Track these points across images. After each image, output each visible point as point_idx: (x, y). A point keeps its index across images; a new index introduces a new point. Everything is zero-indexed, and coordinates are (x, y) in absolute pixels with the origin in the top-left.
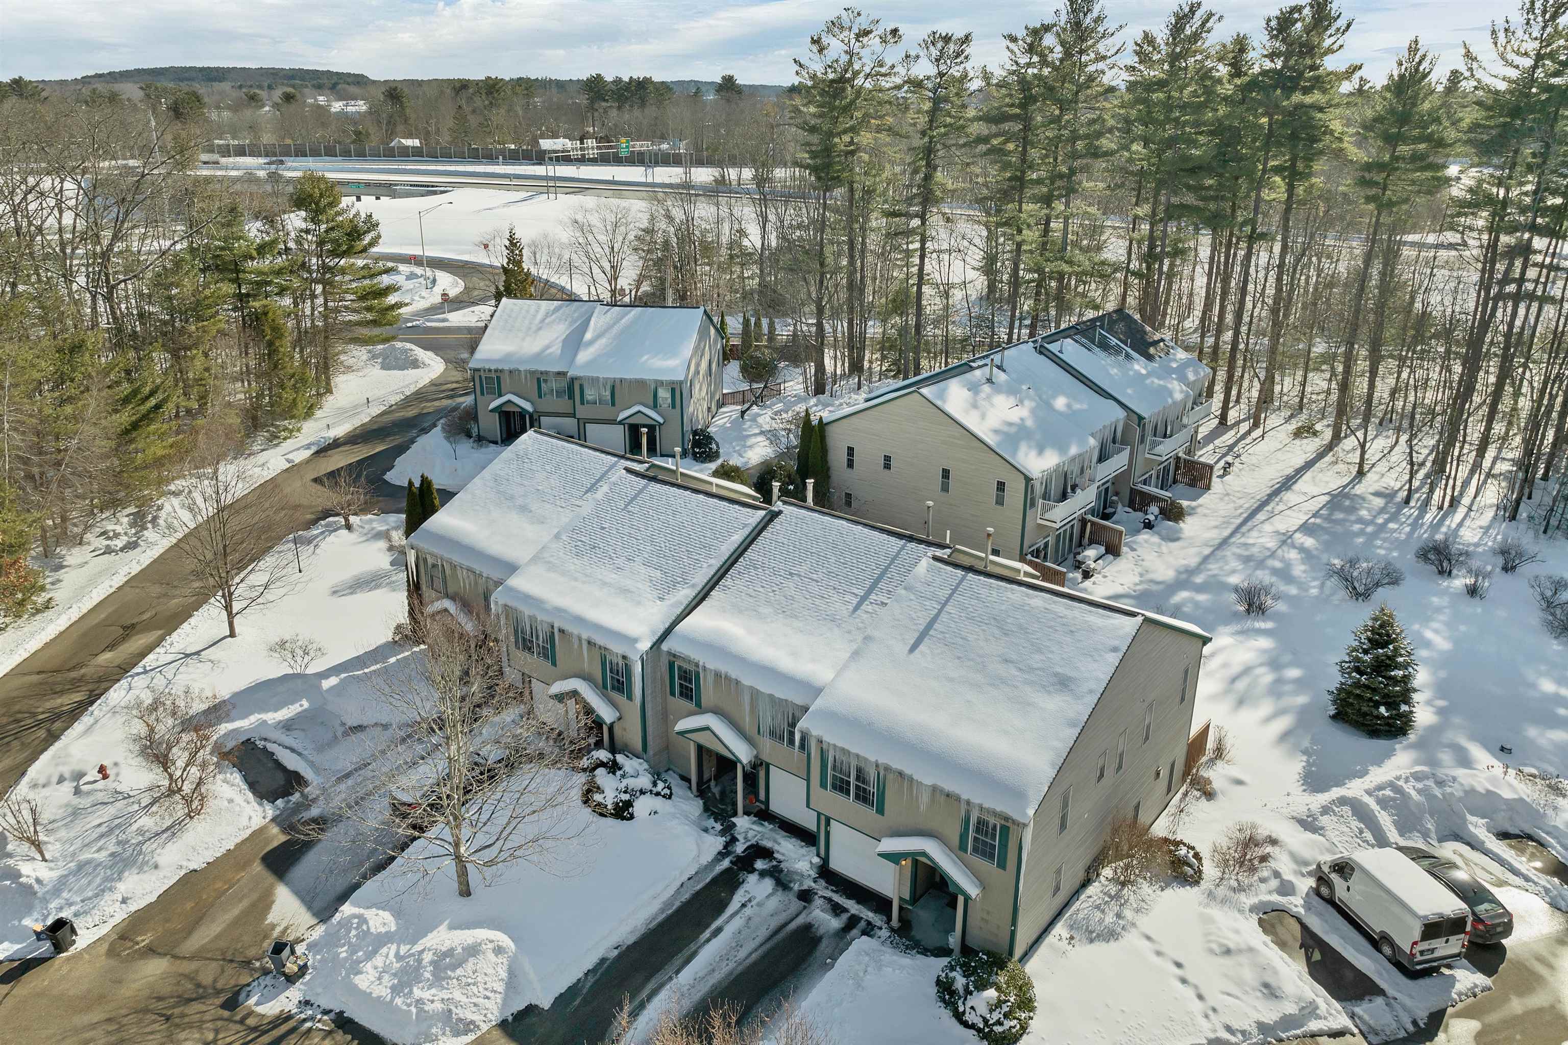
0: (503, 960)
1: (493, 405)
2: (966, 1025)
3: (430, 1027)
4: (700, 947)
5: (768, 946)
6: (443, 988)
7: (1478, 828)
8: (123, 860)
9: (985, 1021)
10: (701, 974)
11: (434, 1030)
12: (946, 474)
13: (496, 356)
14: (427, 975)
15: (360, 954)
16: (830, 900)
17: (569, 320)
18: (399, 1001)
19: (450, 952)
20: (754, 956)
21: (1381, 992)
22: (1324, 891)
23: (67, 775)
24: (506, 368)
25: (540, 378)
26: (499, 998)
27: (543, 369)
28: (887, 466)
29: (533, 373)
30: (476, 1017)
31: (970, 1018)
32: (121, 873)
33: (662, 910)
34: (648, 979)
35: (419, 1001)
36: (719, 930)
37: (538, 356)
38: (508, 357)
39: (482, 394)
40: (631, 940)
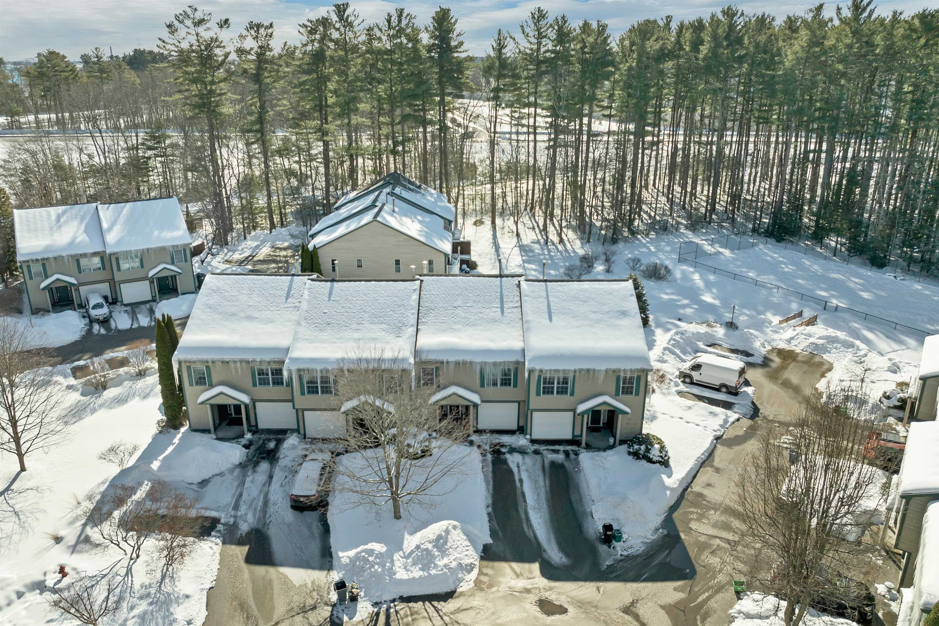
0: (458, 531)
1: (43, 285)
2: (654, 463)
3: (457, 575)
4: (522, 489)
5: (547, 476)
6: (449, 555)
7: (701, 345)
8: (164, 602)
9: (661, 457)
10: (536, 498)
11: (460, 576)
12: (397, 262)
13: (39, 249)
14: (437, 553)
15: (388, 564)
16: (548, 450)
17: (79, 217)
18: (433, 572)
19: (439, 537)
20: (547, 482)
21: (734, 404)
22: (688, 380)
23: (23, 589)
24: (51, 256)
25: (77, 259)
26: (471, 548)
27: (82, 252)
28: (360, 266)
29: (72, 256)
30: (471, 561)
31: (655, 459)
32: (168, 610)
33: (488, 484)
34: (517, 511)
35: (445, 566)
36: (521, 481)
37: (72, 243)
38: (47, 249)
39: (31, 278)
40: (490, 501)
